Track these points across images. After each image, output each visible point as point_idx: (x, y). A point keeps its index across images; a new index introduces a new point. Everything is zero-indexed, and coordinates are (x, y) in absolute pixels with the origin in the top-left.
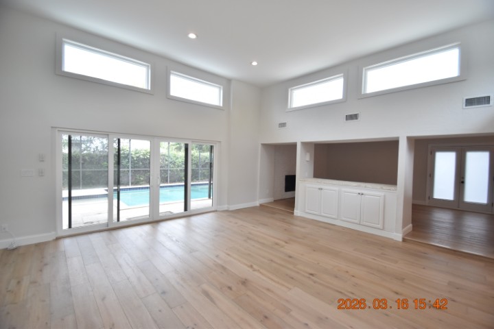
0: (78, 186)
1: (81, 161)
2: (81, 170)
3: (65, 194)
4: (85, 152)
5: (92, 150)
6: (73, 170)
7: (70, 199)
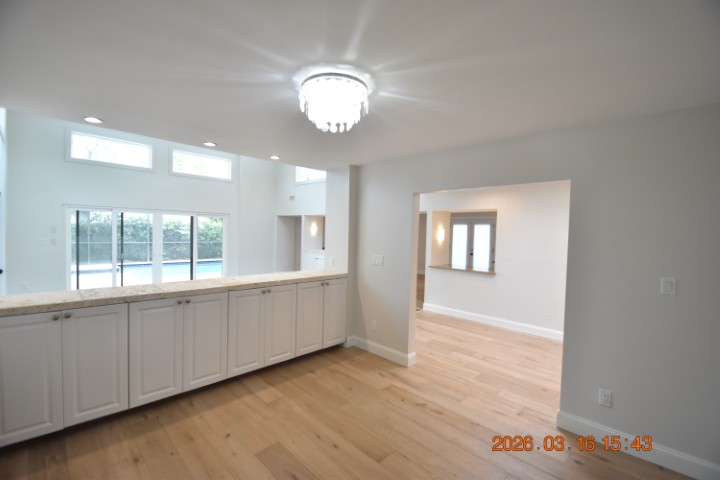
0: (86, 260)
1: (89, 233)
2: (89, 243)
3: (74, 268)
4: (94, 222)
5: (103, 219)
6: (80, 243)
7: (78, 272)
